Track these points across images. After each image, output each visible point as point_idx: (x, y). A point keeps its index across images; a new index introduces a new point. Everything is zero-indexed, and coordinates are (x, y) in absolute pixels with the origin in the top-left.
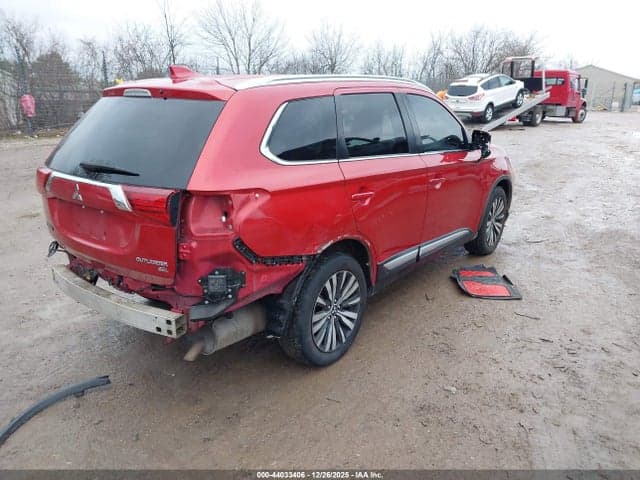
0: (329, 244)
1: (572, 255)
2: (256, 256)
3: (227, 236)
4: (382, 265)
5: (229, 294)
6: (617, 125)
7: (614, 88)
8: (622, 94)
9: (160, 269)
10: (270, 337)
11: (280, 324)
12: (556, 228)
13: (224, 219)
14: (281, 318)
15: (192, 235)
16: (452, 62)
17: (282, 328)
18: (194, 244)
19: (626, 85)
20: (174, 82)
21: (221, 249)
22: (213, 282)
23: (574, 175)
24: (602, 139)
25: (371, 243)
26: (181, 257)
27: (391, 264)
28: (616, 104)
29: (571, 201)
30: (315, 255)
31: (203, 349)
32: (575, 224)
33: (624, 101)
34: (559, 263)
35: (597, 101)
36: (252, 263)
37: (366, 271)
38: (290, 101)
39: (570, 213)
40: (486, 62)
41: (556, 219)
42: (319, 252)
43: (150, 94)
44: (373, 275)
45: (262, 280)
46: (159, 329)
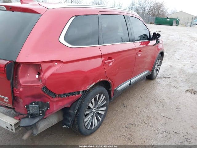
0: (93, 84)
1: (182, 84)
2: (55, 94)
3: (39, 85)
4: (116, 89)
5: (40, 113)
6: (190, 31)
7: (189, 19)
8: (191, 21)
9: (5, 100)
10: (65, 126)
11: (69, 122)
12: (175, 71)
13: (37, 76)
14: (69, 119)
15: (20, 84)
16: (138, 8)
17: (70, 123)
18: (21, 89)
19: (192, 18)
20: (22, 4)
21: (35, 92)
22: (32, 108)
23: (179, 49)
24: (186, 36)
25: (112, 81)
26: (15, 95)
27: (120, 88)
28: (189, 24)
29: (179, 59)
30: (86, 90)
31: (32, 133)
32: (182, 70)
33: (191, 23)
34: (177, 88)
35: (183, 23)
36: (53, 98)
37: (109, 92)
38: (76, 16)
39: (179, 64)
40: (149, 9)
41: (174, 67)
42: (88, 88)
43: (5, 9)
44: (112, 93)
45: (59, 105)
46: (7, 127)
